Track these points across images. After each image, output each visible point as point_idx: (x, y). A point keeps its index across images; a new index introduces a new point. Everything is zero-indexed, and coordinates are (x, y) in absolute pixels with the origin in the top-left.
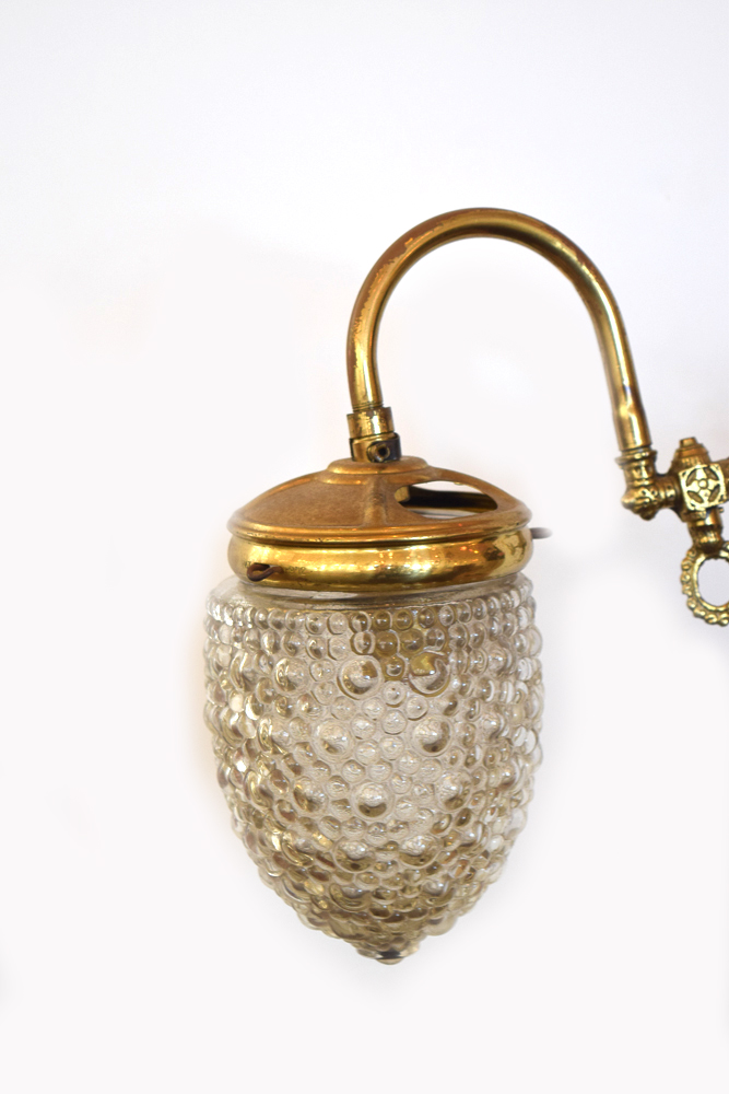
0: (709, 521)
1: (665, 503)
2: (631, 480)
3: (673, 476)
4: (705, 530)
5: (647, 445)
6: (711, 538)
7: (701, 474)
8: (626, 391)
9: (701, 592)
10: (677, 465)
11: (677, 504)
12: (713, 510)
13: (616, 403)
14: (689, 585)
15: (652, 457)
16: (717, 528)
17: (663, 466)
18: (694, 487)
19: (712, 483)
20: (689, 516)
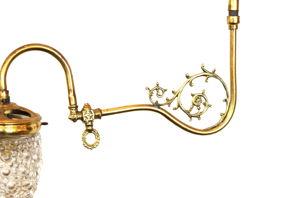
0: (90, 124)
1: (79, 119)
2: (71, 112)
3: (81, 112)
4: (89, 126)
5: (76, 104)
6: (90, 128)
7: (88, 112)
8: (72, 91)
9: (87, 141)
10: (83, 110)
11: (82, 119)
12: (92, 121)
13: (69, 93)
14: (84, 139)
15: (77, 107)
16: (92, 126)
17: (79, 109)
18: (86, 115)
19: (91, 115)
20: (85, 122)
